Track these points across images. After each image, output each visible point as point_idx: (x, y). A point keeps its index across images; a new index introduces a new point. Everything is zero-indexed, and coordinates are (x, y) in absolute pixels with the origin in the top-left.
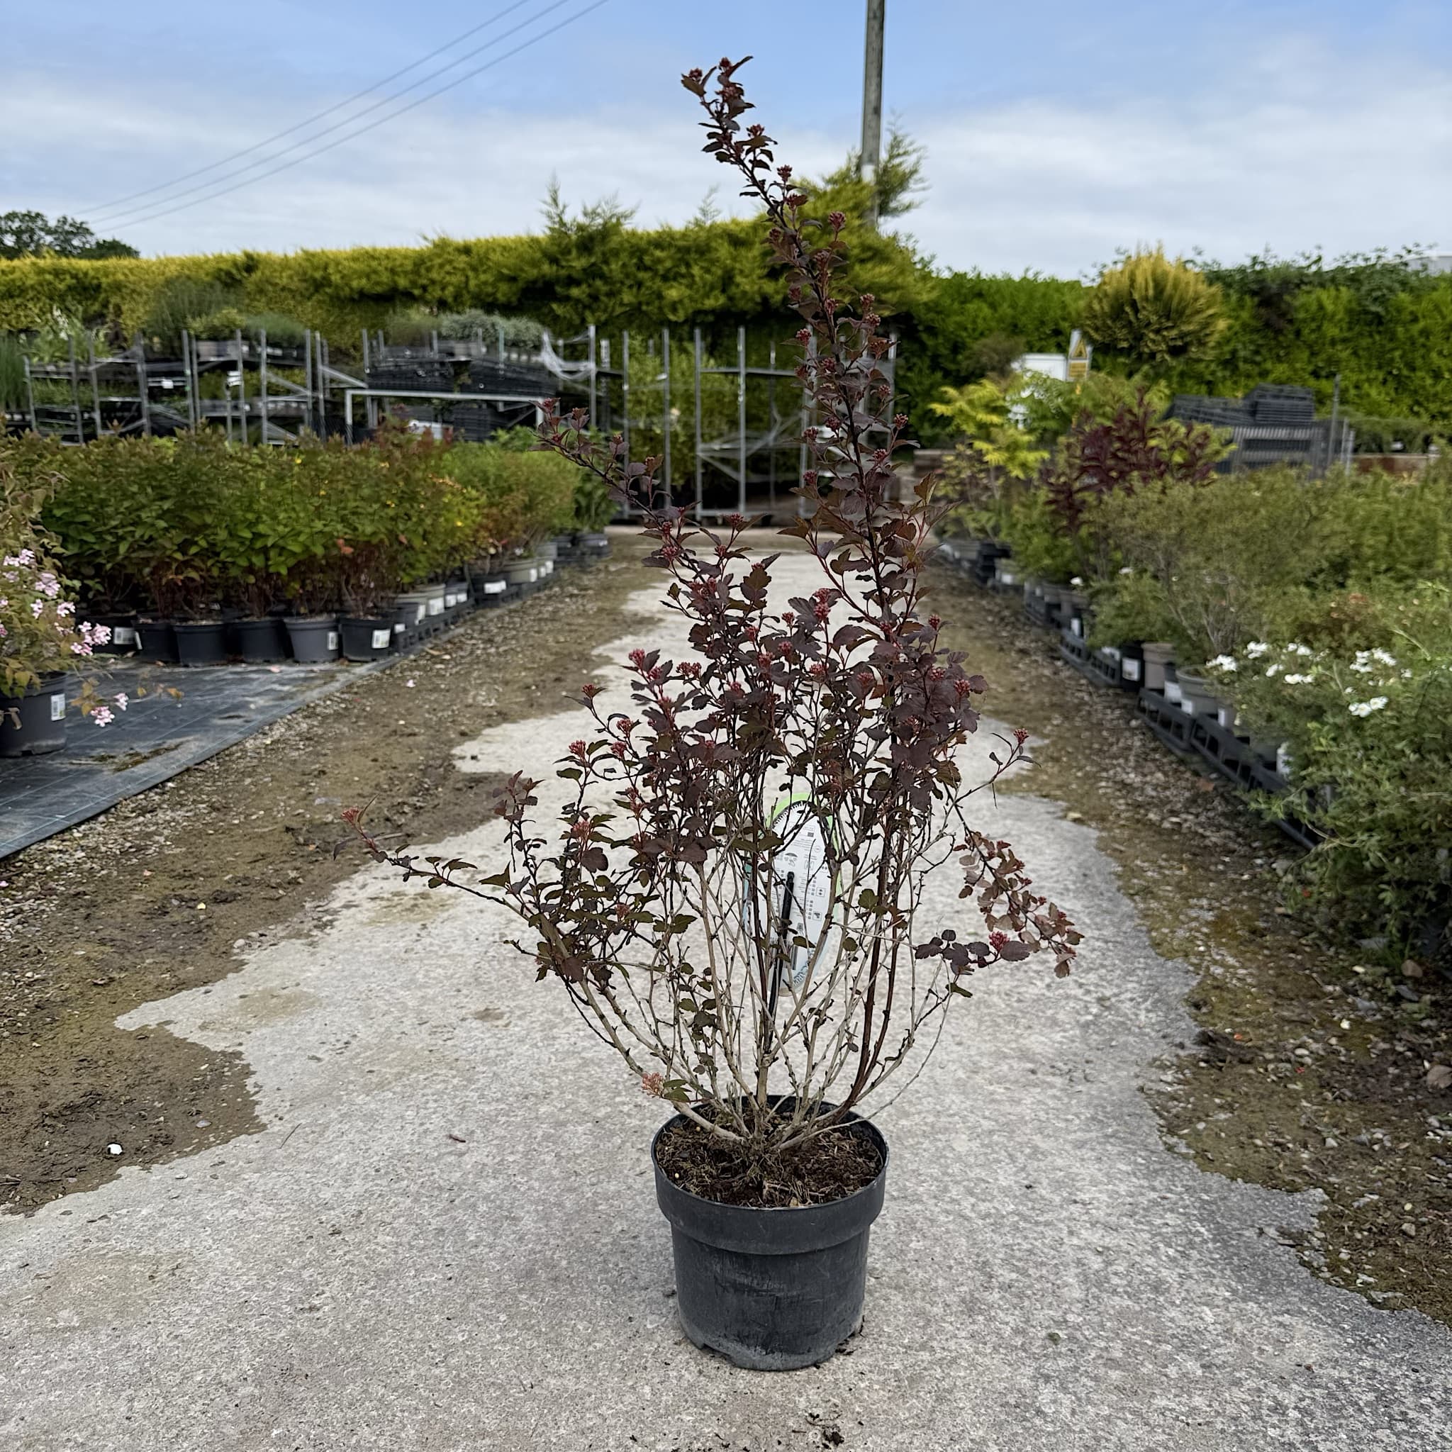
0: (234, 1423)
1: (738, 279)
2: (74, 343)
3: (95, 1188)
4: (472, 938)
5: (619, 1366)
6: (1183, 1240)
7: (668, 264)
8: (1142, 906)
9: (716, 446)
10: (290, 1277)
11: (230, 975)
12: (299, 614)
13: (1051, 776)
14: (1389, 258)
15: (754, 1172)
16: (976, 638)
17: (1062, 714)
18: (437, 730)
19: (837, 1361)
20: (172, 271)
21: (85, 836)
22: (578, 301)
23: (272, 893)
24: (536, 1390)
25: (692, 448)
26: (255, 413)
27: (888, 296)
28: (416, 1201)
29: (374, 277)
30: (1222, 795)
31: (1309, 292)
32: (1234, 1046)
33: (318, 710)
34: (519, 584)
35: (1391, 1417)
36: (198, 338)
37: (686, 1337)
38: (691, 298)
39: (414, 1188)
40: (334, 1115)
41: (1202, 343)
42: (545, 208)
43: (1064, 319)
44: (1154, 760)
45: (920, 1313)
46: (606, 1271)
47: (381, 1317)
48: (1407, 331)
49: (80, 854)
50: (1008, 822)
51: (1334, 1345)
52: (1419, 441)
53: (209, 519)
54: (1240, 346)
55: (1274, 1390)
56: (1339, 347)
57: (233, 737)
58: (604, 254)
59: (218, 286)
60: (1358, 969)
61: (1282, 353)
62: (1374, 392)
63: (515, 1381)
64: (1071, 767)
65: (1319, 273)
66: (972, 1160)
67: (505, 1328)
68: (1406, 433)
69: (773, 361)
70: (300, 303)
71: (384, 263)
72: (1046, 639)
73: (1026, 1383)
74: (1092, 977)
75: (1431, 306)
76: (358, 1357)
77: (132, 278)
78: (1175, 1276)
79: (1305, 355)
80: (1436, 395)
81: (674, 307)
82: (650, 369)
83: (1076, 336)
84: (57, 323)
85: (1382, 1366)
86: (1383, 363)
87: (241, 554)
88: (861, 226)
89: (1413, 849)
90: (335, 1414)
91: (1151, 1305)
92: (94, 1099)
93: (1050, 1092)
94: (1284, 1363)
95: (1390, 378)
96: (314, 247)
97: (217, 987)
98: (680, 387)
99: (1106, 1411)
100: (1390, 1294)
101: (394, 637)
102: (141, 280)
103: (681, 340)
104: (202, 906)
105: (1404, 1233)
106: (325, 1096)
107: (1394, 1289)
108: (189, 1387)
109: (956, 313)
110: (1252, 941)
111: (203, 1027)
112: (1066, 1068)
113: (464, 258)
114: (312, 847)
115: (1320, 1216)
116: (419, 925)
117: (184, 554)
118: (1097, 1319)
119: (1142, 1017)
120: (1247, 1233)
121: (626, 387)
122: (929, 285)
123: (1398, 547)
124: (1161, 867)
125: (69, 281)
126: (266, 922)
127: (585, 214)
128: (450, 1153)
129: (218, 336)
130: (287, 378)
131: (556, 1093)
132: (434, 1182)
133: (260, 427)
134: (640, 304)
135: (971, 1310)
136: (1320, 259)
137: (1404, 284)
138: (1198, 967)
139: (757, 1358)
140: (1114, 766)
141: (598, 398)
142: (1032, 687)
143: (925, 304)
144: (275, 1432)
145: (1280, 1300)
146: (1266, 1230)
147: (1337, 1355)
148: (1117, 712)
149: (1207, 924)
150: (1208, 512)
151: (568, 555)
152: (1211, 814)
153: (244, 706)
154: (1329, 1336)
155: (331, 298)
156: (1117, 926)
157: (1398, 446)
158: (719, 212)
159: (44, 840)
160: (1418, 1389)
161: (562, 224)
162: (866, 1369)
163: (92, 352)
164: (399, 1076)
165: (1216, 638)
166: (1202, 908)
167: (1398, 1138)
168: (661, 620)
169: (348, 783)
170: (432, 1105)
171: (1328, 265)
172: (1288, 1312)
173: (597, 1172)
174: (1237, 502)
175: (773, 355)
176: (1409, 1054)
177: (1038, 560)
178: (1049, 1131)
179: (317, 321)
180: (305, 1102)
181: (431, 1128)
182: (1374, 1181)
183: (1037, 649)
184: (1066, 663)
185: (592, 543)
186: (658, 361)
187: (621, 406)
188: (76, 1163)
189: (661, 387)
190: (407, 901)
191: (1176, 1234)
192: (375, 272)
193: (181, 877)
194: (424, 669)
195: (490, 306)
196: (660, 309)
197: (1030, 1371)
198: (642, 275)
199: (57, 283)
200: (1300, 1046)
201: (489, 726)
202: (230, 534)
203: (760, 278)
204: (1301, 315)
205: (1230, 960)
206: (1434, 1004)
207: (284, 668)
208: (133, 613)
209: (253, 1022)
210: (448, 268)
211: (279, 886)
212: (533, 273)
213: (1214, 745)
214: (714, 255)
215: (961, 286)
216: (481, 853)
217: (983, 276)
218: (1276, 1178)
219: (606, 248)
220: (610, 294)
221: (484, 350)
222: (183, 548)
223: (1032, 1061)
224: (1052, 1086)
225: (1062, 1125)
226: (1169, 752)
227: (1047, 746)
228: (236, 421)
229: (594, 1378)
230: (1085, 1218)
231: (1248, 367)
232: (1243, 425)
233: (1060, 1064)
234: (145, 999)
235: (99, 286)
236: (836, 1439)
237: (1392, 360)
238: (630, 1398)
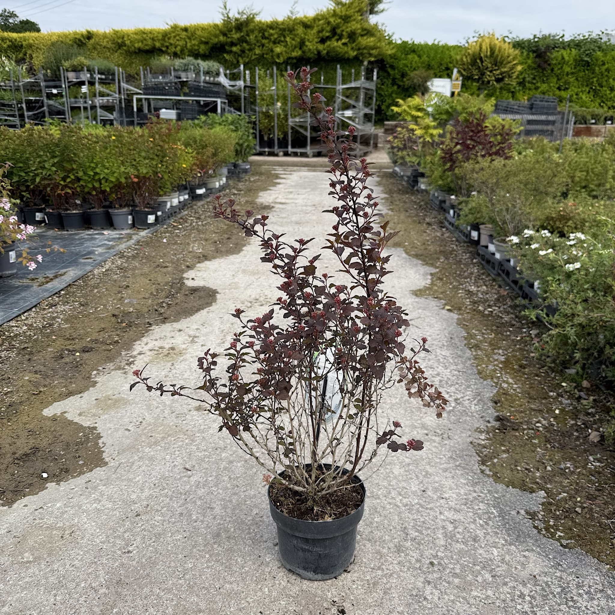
0: (98, 606)
1: (307, 43)
2: (12, 72)
3: (37, 494)
4: (193, 370)
5: (255, 578)
6: (486, 516)
7: (276, 36)
8: (474, 353)
9: (297, 120)
10: (119, 537)
11: (91, 389)
12: (115, 207)
13: (439, 287)
14: (594, 35)
15: (310, 503)
16: (409, 216)
17: (444, 257)
18: (177, 264)
19: (344, 575)
20: (54, 38)
21: (27, 318)
22: (235, 53)
23: (108, 347)
24: (221, 590)
25: (287, 120)
26: (94, 104)
27: (373, 52)
28: (171, 499)
29: (144, 42)
30: (510, 297)
31: (558, 51)
32: (511, 422)
33: (125, 254)
34: (211, 189)
35: (567, 599)
36: (67, 71)
37: (282, 565)
38: (286, 52)
39: (170, 493)
40: (136, 458)
41: (510, 77)
42: (221, 10)
43: (450, 63)
44: (482, 279)
45: (378, 552)
46: (249, 533)
47: (157, 556)
48: (600, 69)
49: (25, 328)
50: (420, 311)
51: (545, 566)
52: (603, 119)
53: (75, 166)
54: (527, 76)
55: (520, 587)
56: (570, 76)
57: (89, 268)
58: (247, 31)
59: (75, 46)
60: (564, 384)
61: (545, 79)
62: (584, 97)
63: (213, 586)
64: (447, 283)
65: (563, 43)
66: (401, 478)
67: (208, 561)
68: (597, 115)
69: (322, 81)
70: (112, 54)
71: (149, 35)
72: (439, 217)
73: (420, 585)
74: (453, 389)
75: (611, 58)
76: (148, 575)
77: (36, 42)
78: (482, 534)
79: (555, 80)
80: (611, 98)
81: (278, 56)
82: (268, 84)
83: (455, 71)
84: (4, 63)
85: (564, 576)
86: (589, 84)
87: (89, 182)
88: (362, 19)
89: (589, 334)
90: (139, 602)
91: (472, 547)
92: (35, 450)
93: (434, 444)
94: (524, 574)
95: (591, 90)
96: (117, 28)
97: (85, 394)
98: (281, 93)
99: (452, 598)
100: (569, 541)
101: (157, 218)
102: (41, 43)
103: (281, 71)
104: (78, 354)
105: (576, 512)
106: (132, 448)
107: (571, 539)
108: (79, 589)
109: (403, 59)
110: (520, 371)
111: (80, 415)
112: (440, 433)
113: (184, 33)
114: (124, 324)
115: (543, 504)
116: (170, 364)
117: (65, 181)
118: (450, 554)
119: (473, 408)
120: (512, 513)
121: (257, 93)
122: (392, 46)
123: (590, 176)
124: (483, 334)
125: (8, 43)
126: (106, 362)
127: (239, 13)
128: (185, 476)
129: (76, 69)
130: (107, 88)
131: (229, 447)
132: (178, 490)
133: (96, 111)
134: (263, 54)
135: (399, 550)
136: (563, 36)
137: (599, 47)
138: (497, 383)
139: (311, 576)
140: (466, 282)
141: (245, 97)
142: (432, 242)
143: (390, 55)
144: (115, 610)
145: (524, 545)
146: (520, 511)
147: (546, 570)
148: (468, 255)
149: (502, 362)
150: (509, 172)
151: (233, 173)
152: (505, 307)
153: (92, 252)
154: (544, 561)
155: (126, 51)
156: (464, 363)
157: (593, 121)
158: (298, 12)
159: (9, 321)
160: (579, 586)
161: (228, 18)
162: (356, 579)
163: (20, 76)
164: (163, 438)
165: (511, 226)
166: (499, 354)
167: (576, 467)
168: (273, 207)
169: (139, 292)
170: (177, 453)
171: (567, 39)
172: (527, 550)
173: (246, 485)
174: (522, 168)
175: (322, 78)
176: (583, 426)
177: (437, 181)
178: (433, 464)
179: (120, 62)
180: (124, 451)
181: (177, 464)
182: (566, 487)
183: (435, 222)
184: (447, 229)
185: (243, 167)
186: (271, 80)
187: (255, 100)
188: (29, 482)
189: (273, 92)
190: (165, 352)
191: (484, 513)
192: (145, 40)
193: (69, 339)
194: (170, 232)
195: (197, 55)
196: (272, 56)
197: (422, 580)
198: (264, 41)
199: (3, 44)
200: (538, 422)
201: (199, 262)
202: (84, 173)
203: (317, 43)
204: (554, 62)
205: (511, 381)
206: (594, 400)
207: (110, 232)
208: (43, 206)
209: (101, 412)
210: (178, 38)
211: (111, 344)
212: (216, 40)
213: (508, 274)
214: (296, 32)
215: (405, 47)
216: (196, 327)
217: (415, 43)
218: (526, 485)
219: (248, 29)
220: (250, 50)
221: (194, 76)
222: (64, 179)
223: (427, 429)
224: (435, 441)
225: (438, 460)
226: (489, 275)
227: (438, 273)
228: (85, 108)
229: (245, 585)
230: (447, 506)
231: (530, 85)
232: (527, 114)
233: (438, 431)
234: (55, 400)
235: (22, 45)
236: (343, 612)
237: (593, 82)
238: (259, 594)
